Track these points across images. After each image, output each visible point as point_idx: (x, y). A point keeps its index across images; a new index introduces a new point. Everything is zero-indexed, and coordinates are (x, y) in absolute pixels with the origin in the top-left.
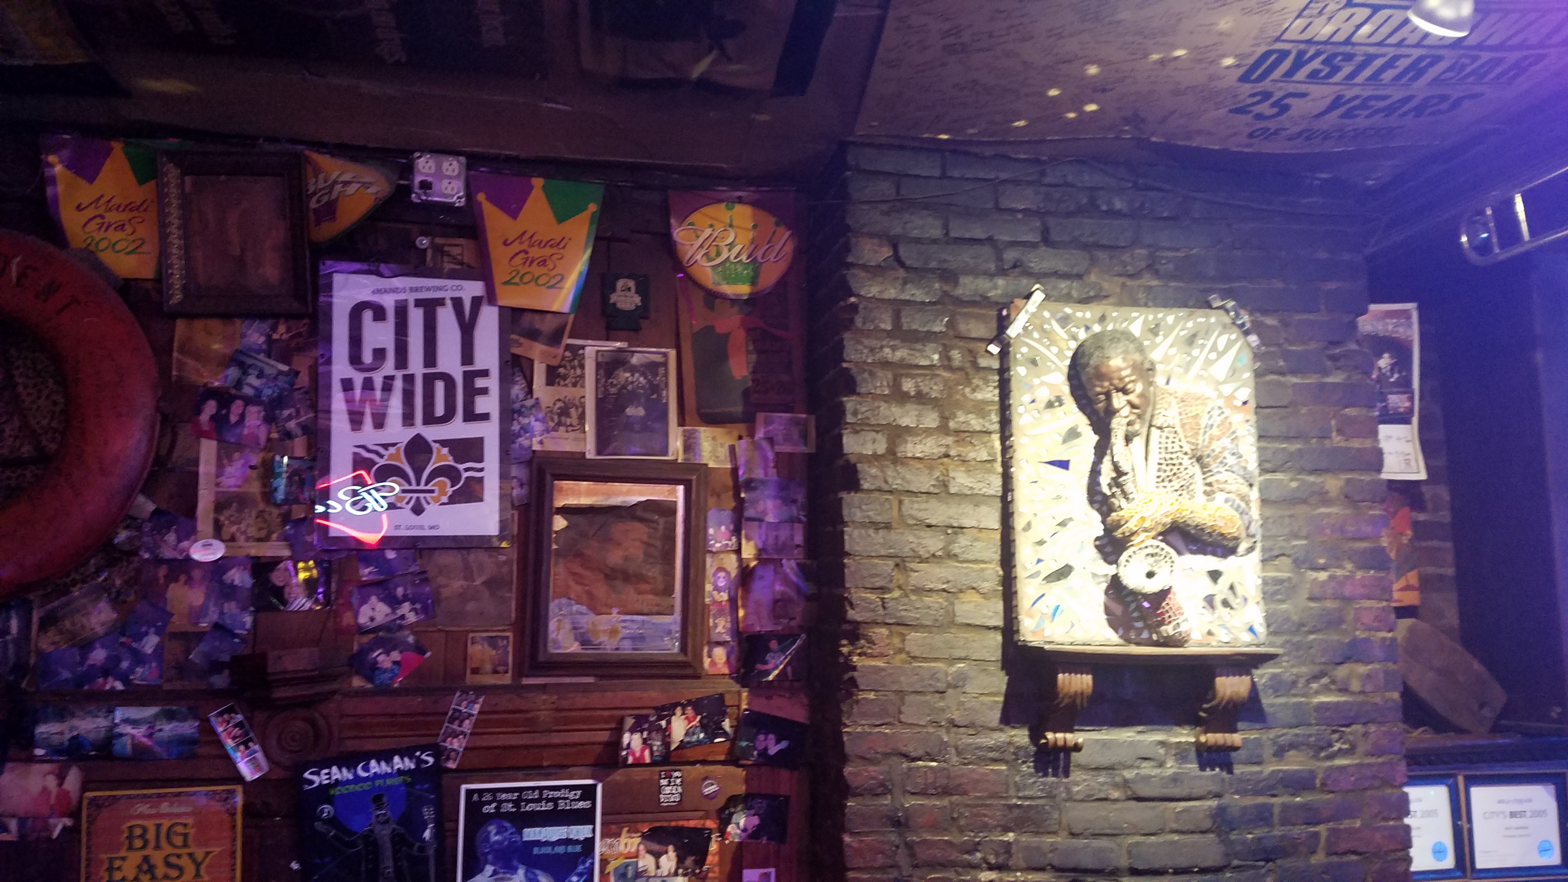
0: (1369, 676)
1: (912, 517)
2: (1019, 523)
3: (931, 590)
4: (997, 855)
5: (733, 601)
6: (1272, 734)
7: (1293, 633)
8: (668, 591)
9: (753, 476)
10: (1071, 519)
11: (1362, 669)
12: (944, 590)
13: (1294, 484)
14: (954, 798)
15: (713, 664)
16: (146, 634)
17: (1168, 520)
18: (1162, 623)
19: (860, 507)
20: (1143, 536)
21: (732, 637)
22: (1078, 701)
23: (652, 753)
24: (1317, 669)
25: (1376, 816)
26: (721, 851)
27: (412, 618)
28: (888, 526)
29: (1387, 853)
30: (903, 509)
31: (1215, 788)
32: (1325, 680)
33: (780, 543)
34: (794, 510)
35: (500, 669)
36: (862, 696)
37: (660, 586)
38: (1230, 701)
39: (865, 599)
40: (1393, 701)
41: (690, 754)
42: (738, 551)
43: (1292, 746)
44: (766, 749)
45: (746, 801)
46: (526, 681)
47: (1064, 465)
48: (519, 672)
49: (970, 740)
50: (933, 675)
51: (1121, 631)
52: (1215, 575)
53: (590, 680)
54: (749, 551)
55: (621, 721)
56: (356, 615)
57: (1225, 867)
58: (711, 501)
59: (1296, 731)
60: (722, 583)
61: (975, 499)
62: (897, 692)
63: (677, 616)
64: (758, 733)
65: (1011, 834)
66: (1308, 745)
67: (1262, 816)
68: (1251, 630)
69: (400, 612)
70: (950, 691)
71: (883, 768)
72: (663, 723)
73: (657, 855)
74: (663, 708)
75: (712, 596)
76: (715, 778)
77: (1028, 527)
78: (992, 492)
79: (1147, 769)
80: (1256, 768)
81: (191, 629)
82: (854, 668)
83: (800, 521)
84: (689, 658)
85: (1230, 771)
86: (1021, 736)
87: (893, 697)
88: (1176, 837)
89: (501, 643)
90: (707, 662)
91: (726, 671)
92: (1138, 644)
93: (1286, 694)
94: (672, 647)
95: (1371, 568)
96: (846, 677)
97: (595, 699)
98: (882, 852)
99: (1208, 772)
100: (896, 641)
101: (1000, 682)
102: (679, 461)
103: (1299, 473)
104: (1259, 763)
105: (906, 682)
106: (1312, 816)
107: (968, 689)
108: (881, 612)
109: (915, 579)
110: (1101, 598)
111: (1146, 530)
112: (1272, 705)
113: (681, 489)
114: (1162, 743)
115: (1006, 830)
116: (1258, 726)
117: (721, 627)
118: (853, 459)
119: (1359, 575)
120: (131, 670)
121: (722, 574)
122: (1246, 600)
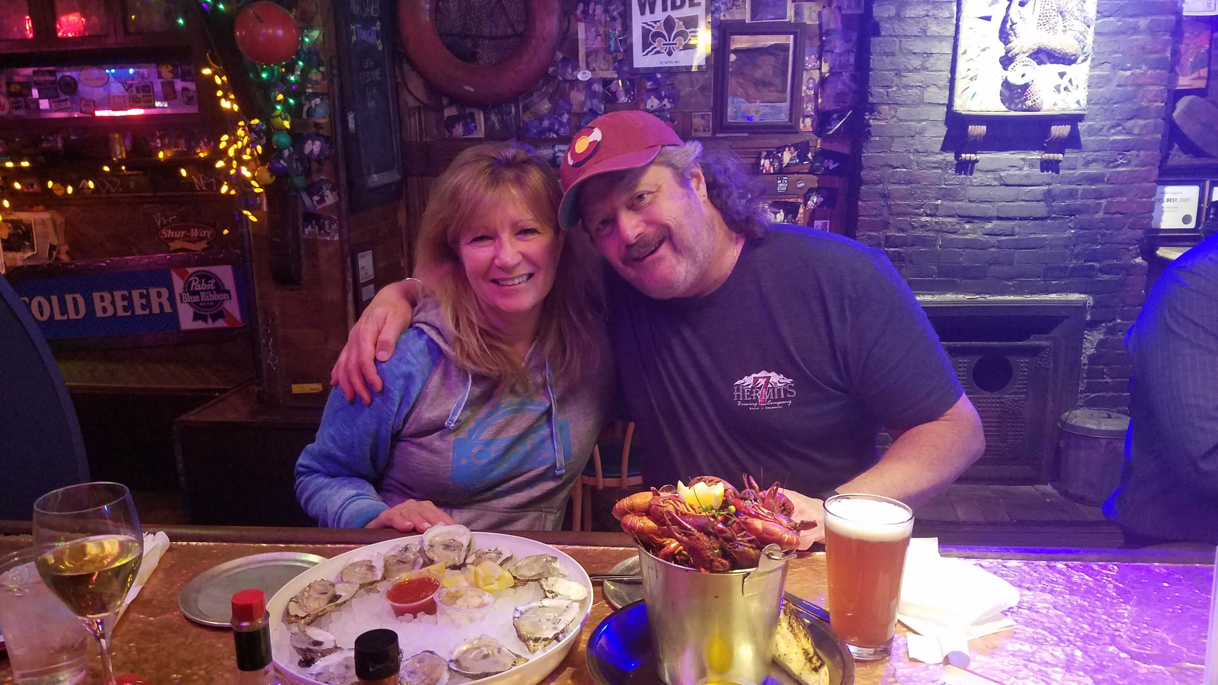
0: (1145, 126)
1: (906, 49)
2: (960, 51)
3: (913, 86)
4: (931, 209)
5: (816, 95)
6: (1084, 155)
7: (1105, 104)
8: (784, 91)
9: (830, 28)
10: (988, 48)
11: (1142, 122)
12: (920, 86)
13: (1120, 23)
14: (913, 185)
15: (805, 126)
16: (563, 114)
17: (1036, 47)
18: (1026, 100)
19: (879, 45)
20: (1022, 55)
21: (815, 113)
22: (978, 138)
23: (774, 168)
24: (1115, 122)
25: (1136, 195)
26: (804, 213)
27: (668, 106)
28: (893, 54)
29: (1138, 214)
30: (902, 45)
31: (1047, 181)
32: (1120, 128)
33: (842, 63)
34: (850, 45)
35: (707, 129)
36: (872, 139)
37: (780, 88)
38: (1059, 137)
39: (879, 93)
40: (1157, 139)
41: (793, 169)
42: (820, 69)
43: (1094, 161)
44: (828, 166)
45: (817, 191)
46: (718, 135)
47: (988, 18)
48: (714, 132)
49: (925, 158)
50: (909, 128)
51: (1007, 104)
52: (1062, 75)
53: (746, 135)
54: (825, 68)
55: (760, 154)
56: (646, 104)
57: (1048, 217)
58: (807, 42)
59: (1098, 153)
60: (811, 86)
61: (940, 38)
62: (890, 137)
63: (788, 103)
64: (824, 159)
65: (940, 201)
66: (1103, 161)
67: (1072, 194)
68: (1078, 102)
69: (663, 103)
70: (917, 136)
71: (880, 172)
72: (780, 155)
73: (775, 213)
74: (779, 148)
75: (805, 92)
76: (803, 180)
77: (965, 52)
78: (949, 34)
79: (1013, 172)
80: (1073, 171)
81: (580, 111)
82: (870, 126)
83: (853, 51)
84: (793, 124)
85: (1057, 172)
86: (950, 157)
87: (888, 139)
88: (1023, 203)
89: (707, 117)
90: (802, 125)
91: (811, 130)
92: (1015, 111)
93: (1096, 134)
94: (783, 118)
95: (1157, 68)
96: (866, 130)
97: (748, 144)
98: (876, 209)
99: (1045, 173)
100: (892, 112)
101: (943, 130)
102: (792, 22)
103: (1124, 17)
104: (1074, 169)
105: (895, 132)
106: (1100, 195)
107: (926, 135)
108: (886, 98)
109: (905, 81)
110: (1000, 88)
111: (1024, 53)
112: (1086, 141)
113: (792, 36)
114: (1023, 159)
115: (937, 199)
116: (1076, 151)
117: (809, 108)
118: (877, 19)
119: (1150, 72)
120: (559, 129)
121: (811, 81)
122: (1078, 86)
